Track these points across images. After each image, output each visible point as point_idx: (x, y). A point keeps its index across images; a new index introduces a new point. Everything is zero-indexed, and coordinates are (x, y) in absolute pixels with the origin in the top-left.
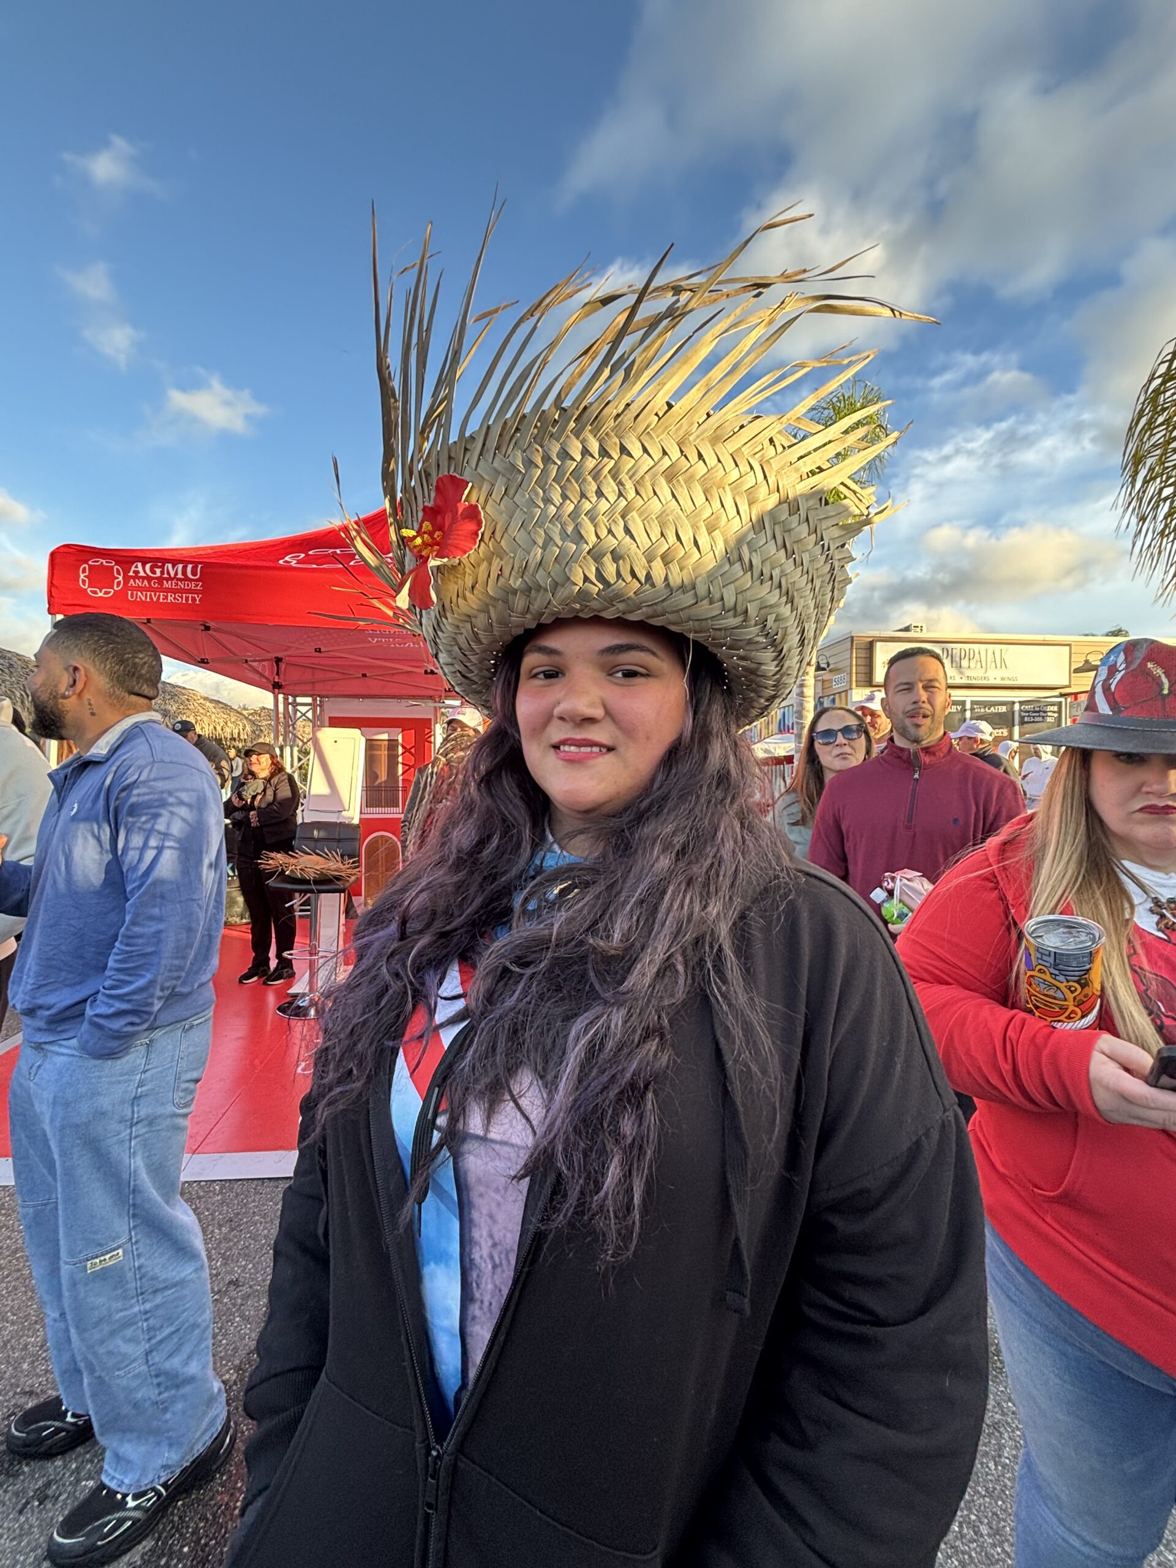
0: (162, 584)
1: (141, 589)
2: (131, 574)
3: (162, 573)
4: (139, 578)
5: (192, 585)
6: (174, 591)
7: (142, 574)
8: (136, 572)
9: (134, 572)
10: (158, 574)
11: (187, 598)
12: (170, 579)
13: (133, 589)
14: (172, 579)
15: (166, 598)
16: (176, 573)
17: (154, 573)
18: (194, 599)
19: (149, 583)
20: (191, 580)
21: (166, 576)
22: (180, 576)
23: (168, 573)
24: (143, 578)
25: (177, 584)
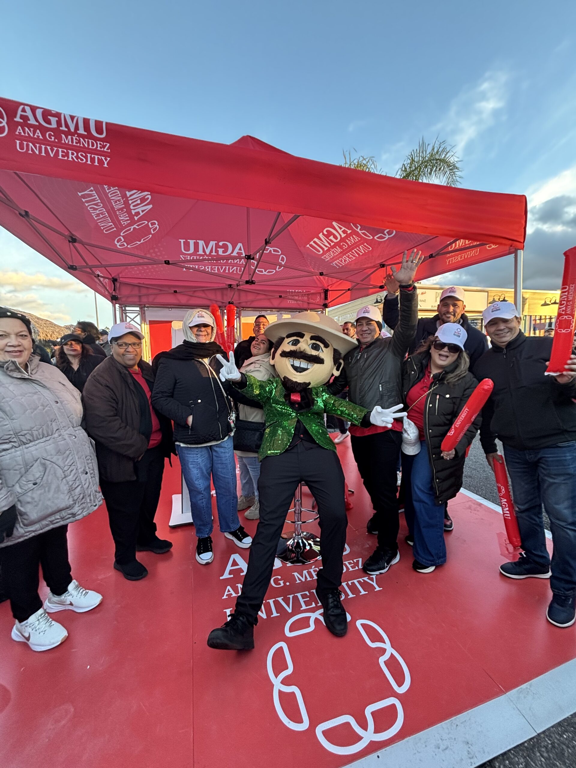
0: (60, 139)
1: (35, 141)
2: (18, 119)
3: (59, 123)
4: (30, 126)
5: (98, 145)
6: (77, 150)
7: (32, 121)
8: (25, 118)
9: (22, 117)
10: (54, 125)
11: (93, 160)
12: (68, 133)
13: (22, 139)
14: (72, 134)
15: (67, 155)
16: (77, 128)
17: (49, 122)
18: (100, 161)
19: (44, 135)
20: (96, 139)
21: (64, 128)
22: (81, 131)
23: (67, 126)
24: (35, 128)
25: (79, 142)
